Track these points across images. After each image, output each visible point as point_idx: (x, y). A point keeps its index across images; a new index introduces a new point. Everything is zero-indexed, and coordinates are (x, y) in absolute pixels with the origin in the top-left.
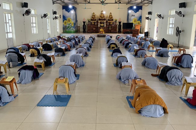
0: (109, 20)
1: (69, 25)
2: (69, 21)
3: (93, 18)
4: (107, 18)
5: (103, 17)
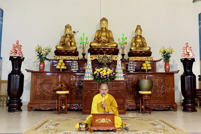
3: (64, 45)
5: (108, 42)
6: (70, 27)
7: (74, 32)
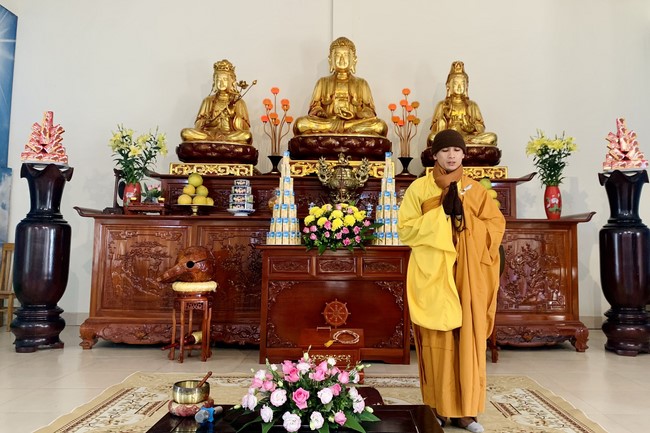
3: (209, 127)
5: (357, 118)
6: (232, 70)
7: (243, 85)
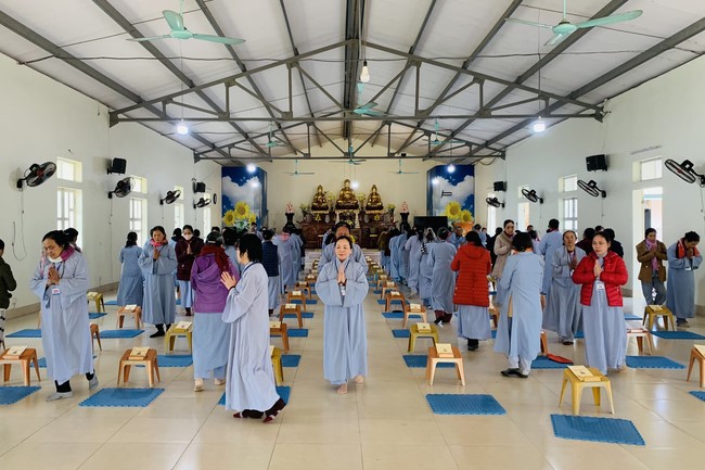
0: (368, 208)
1: (242, 223)
2: (242, 211)
3: (318, 202)
4: (362, 202)
5: (351, 199)
6: (322, 188)
7: (325, 192)
